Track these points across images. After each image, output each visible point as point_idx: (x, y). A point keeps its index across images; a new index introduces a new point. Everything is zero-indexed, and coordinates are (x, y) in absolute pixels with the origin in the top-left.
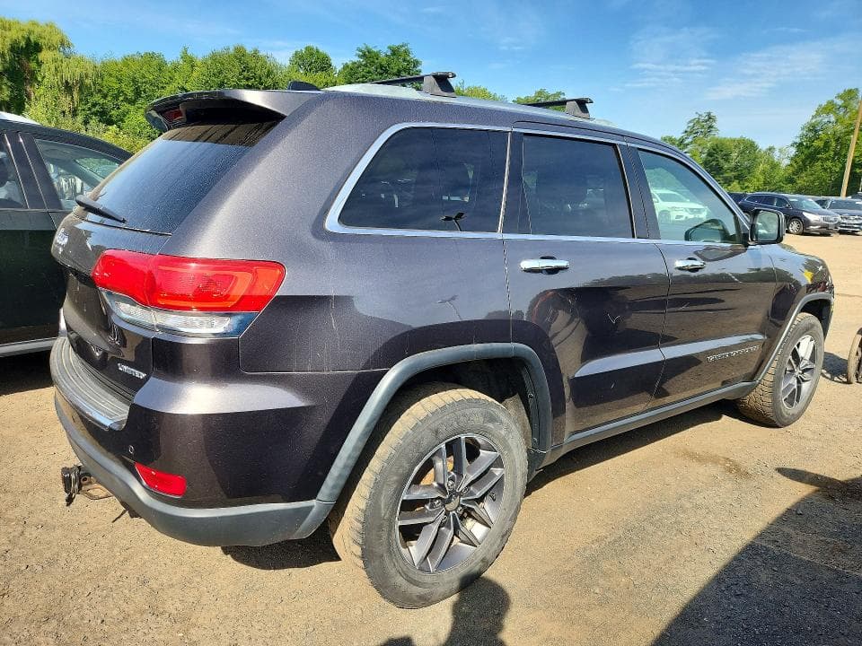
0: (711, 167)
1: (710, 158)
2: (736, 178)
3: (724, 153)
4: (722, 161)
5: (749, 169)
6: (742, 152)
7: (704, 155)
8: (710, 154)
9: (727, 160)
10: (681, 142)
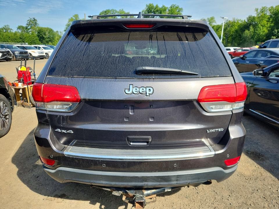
0: (40, 37)
1: (39, 34)
2: (50, 41)
3: (43, 32)
4: (44, 35)
5: (53, 38)
6: (49, 33)
7: (36, 33)
8: (39, 33)
9: (45, 35)
10: (27, 28)
